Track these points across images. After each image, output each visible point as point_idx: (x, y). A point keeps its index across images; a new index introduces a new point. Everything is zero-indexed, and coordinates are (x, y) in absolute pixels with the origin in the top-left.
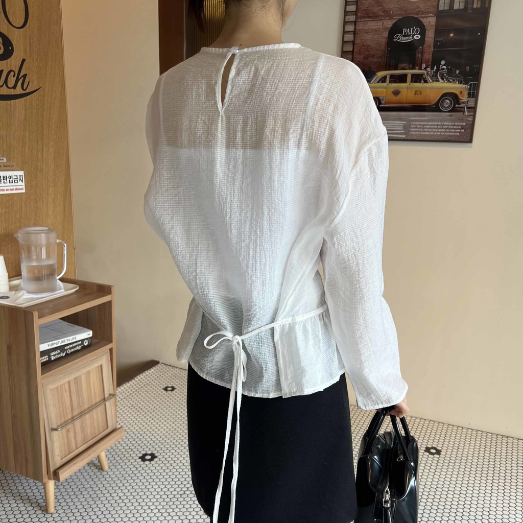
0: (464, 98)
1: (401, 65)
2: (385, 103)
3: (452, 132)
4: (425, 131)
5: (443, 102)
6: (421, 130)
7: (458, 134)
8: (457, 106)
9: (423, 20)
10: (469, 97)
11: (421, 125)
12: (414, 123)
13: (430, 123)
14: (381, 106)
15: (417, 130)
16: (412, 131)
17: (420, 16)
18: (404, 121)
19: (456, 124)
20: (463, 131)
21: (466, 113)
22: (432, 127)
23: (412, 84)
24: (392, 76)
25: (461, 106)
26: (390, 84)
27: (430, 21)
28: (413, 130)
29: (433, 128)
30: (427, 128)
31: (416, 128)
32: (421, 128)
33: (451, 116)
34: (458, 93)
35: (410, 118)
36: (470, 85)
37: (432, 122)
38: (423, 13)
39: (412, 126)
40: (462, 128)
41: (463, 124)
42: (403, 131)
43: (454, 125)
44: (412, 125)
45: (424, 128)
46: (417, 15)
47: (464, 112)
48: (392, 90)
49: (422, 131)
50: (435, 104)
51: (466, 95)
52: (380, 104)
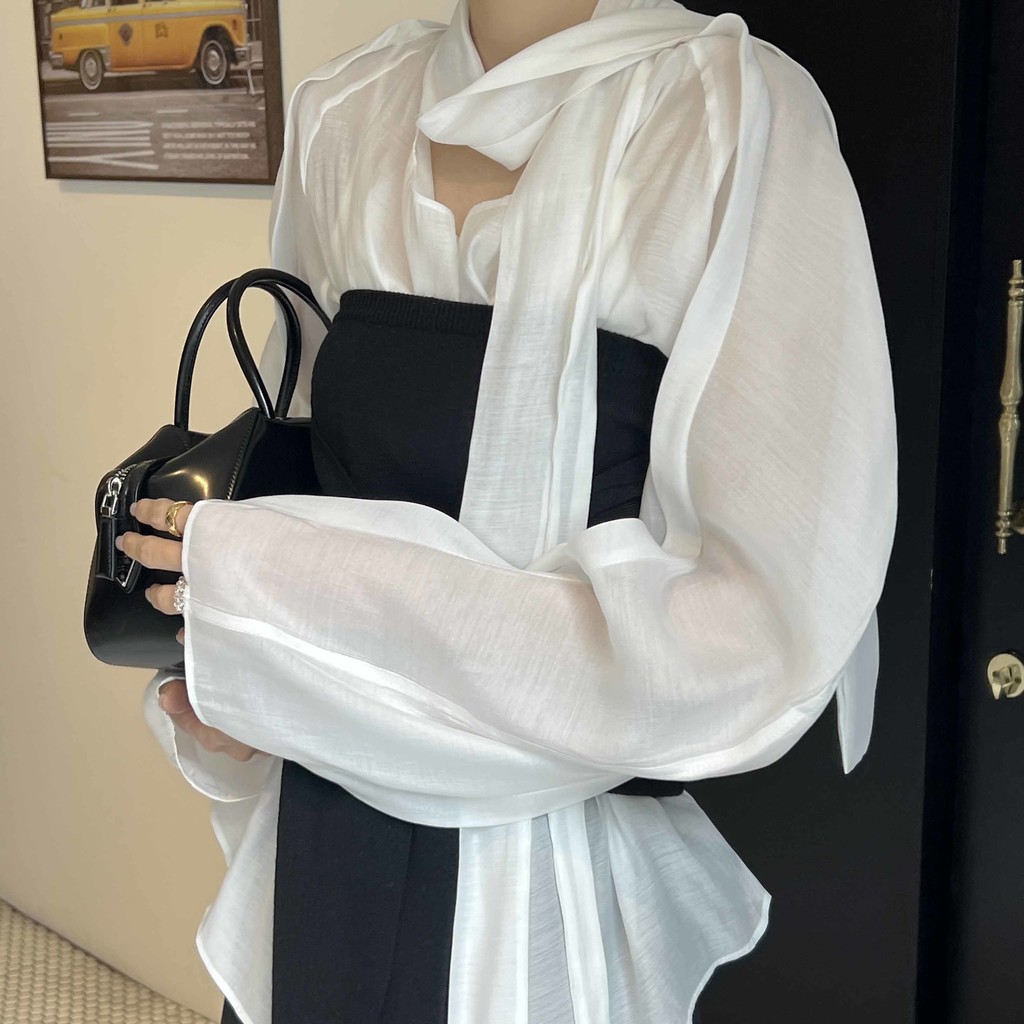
0: (242, 42)
2: (113, 66)
3: (234, 151)
4: (188, 151)
5: (207, 57)
6: (180, 146)
7: (245, 157)
8: (233, 67)
10: (251, 39)
11: (178, 131)
12: (166, 125)
14: (107, 75)
15: (175, 146)
16: (166, 151)
18: (149, 120)
19: (240, 124)
20: (253, 146)
21: (253, 91)
22: (198, 136)
23: (148, 5)
25: (242, 65)
26: (113, 8)
28: (167, 146)
29: (201, 141)
30: (191, 141)
31: (172, 140)
32: (180, 140)
33: (225, 99)
34: (229, 28)
35: (160, 112)
37: (197, 119)
39: (166, 136)
40: (251, 139)
41: (252, 124)
42: (151, 153)
43: (235, 130)
44: (164, 130)
45: (184, 141)
47: (246, 85)
48: (118, 26)
49: (184, 151)
50: (194, 67)
51: (245, 35)
52: (104, 69)
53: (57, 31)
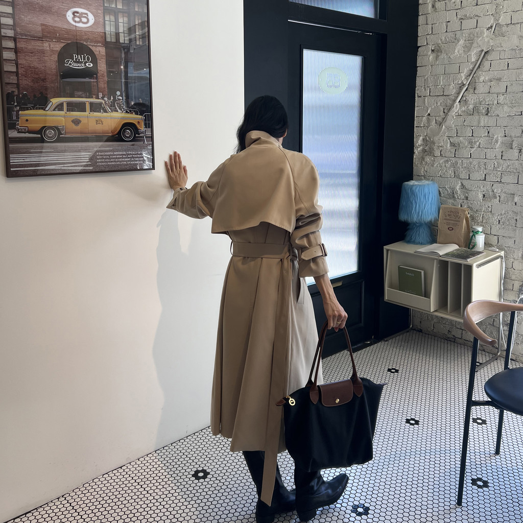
0: (142, 128)
1: (76, 93)
2: (66, 133)
3: (136, 161)
4: (112, 162)
5: (124, 131)
6: (108, 160)
8: (137, 135)
9: (93, 49)
10: (146, 127)
11: (107, 155)
12: (100, 154)
13: (115, 153)
14: (61, 136)
15: (104, 160)
16: (98, 162)
17: (89, 44)
18: (89, 152)
19: (139, 153)
21: (146, 143)
22: (117, 157)
23: (91, 113)
24: (69, 104)
25: (141, 135)
27: (100, 51)
28: (100, 160)
29: (119, 158)
30: (113, 158)
31: (103, 158)
32: (107, 158)
33: (133, 145)
34: (136, 124)
35: (95, 149)
36: (145, 116)
37: (117, 151)
38: (92, 41)
39: (98, 157)
42: (89, 163)
43: (137, 154)
44: (98, 155)
45: (110, 159)
46: (87, 42)
47: (144, 141)
48: (72, 119)
49: (109, 162)
50: (117, 134)
51: (143, 126)
52: (60, 133)
53: (23, 118)
